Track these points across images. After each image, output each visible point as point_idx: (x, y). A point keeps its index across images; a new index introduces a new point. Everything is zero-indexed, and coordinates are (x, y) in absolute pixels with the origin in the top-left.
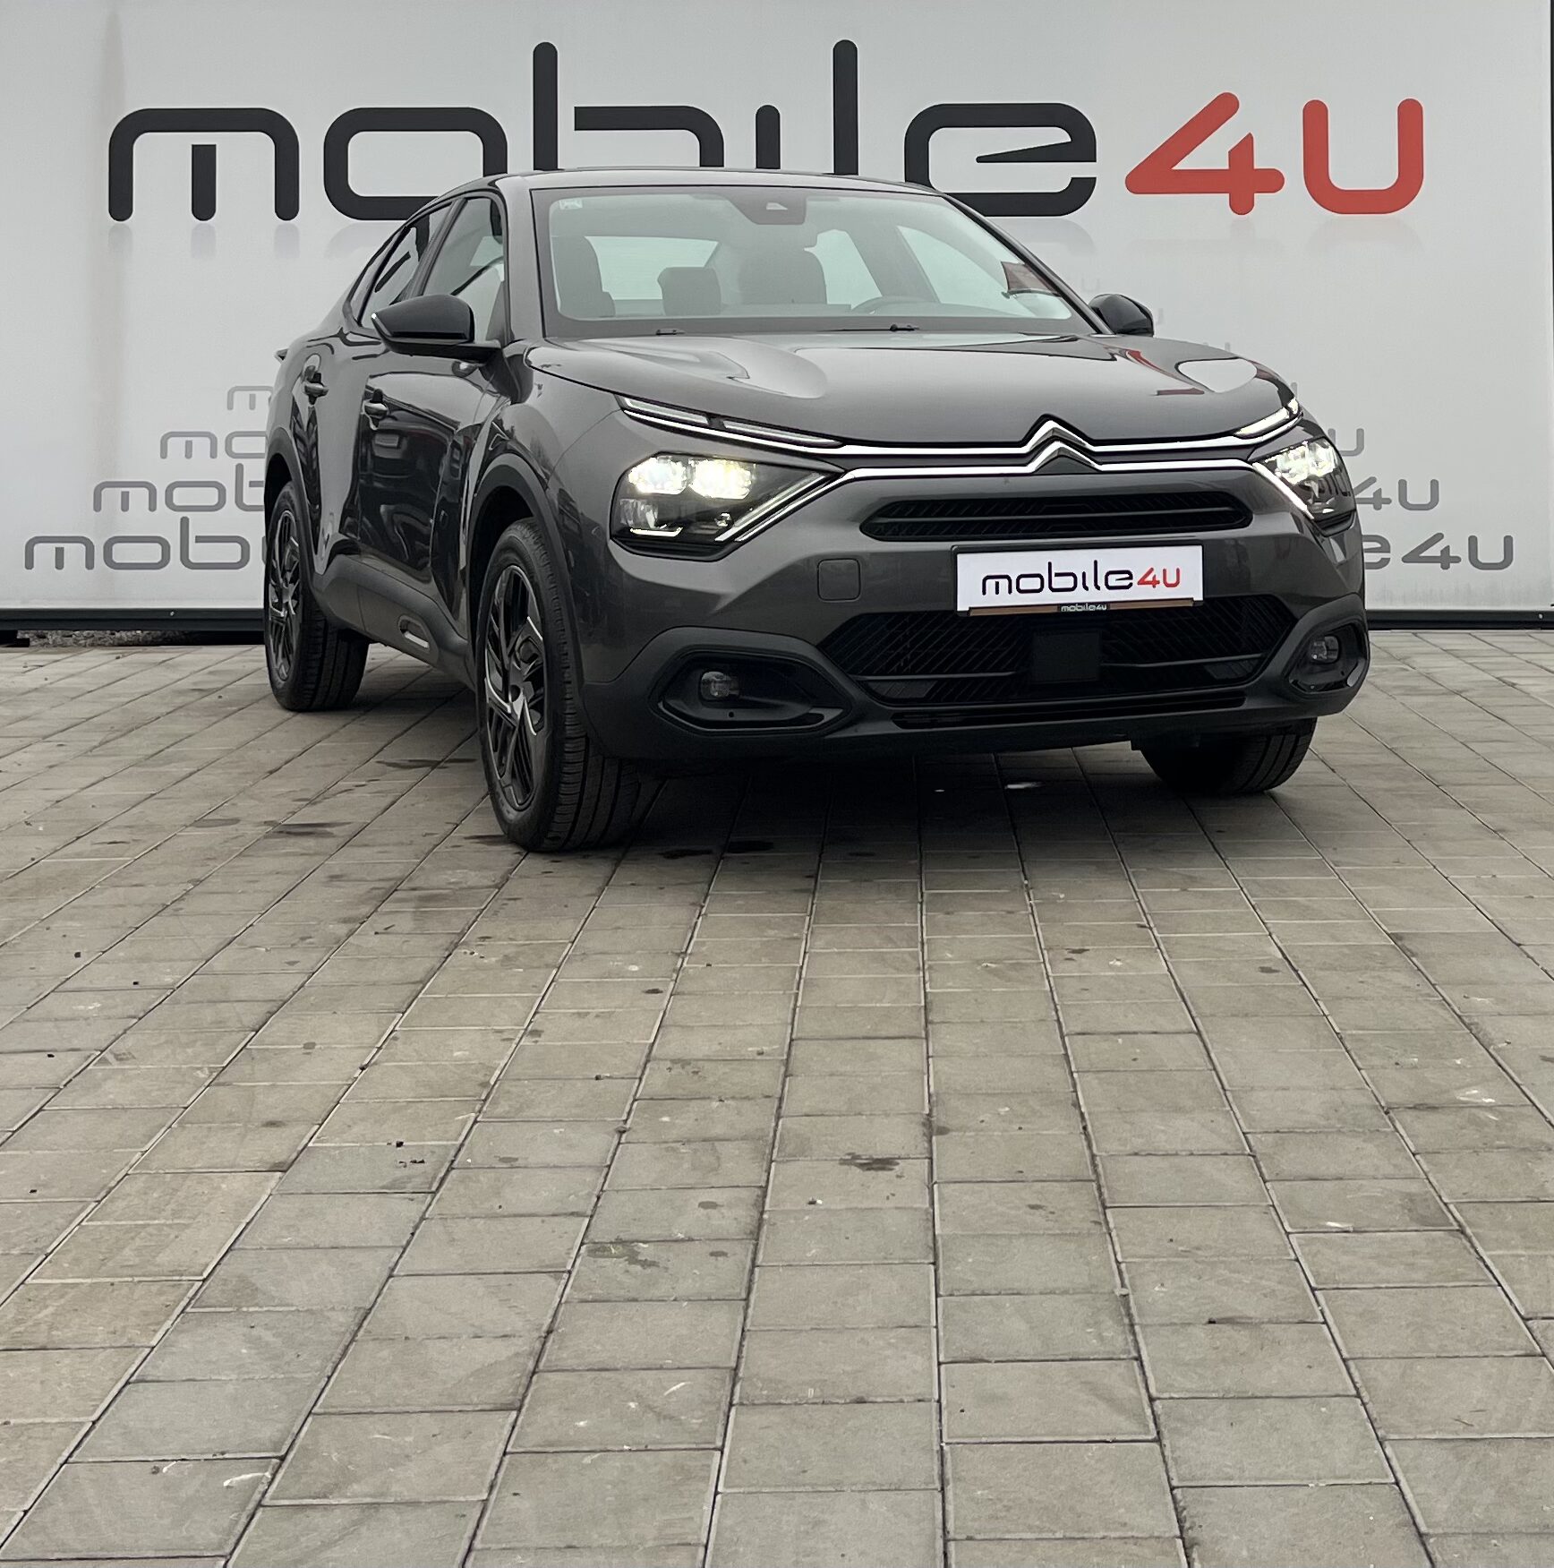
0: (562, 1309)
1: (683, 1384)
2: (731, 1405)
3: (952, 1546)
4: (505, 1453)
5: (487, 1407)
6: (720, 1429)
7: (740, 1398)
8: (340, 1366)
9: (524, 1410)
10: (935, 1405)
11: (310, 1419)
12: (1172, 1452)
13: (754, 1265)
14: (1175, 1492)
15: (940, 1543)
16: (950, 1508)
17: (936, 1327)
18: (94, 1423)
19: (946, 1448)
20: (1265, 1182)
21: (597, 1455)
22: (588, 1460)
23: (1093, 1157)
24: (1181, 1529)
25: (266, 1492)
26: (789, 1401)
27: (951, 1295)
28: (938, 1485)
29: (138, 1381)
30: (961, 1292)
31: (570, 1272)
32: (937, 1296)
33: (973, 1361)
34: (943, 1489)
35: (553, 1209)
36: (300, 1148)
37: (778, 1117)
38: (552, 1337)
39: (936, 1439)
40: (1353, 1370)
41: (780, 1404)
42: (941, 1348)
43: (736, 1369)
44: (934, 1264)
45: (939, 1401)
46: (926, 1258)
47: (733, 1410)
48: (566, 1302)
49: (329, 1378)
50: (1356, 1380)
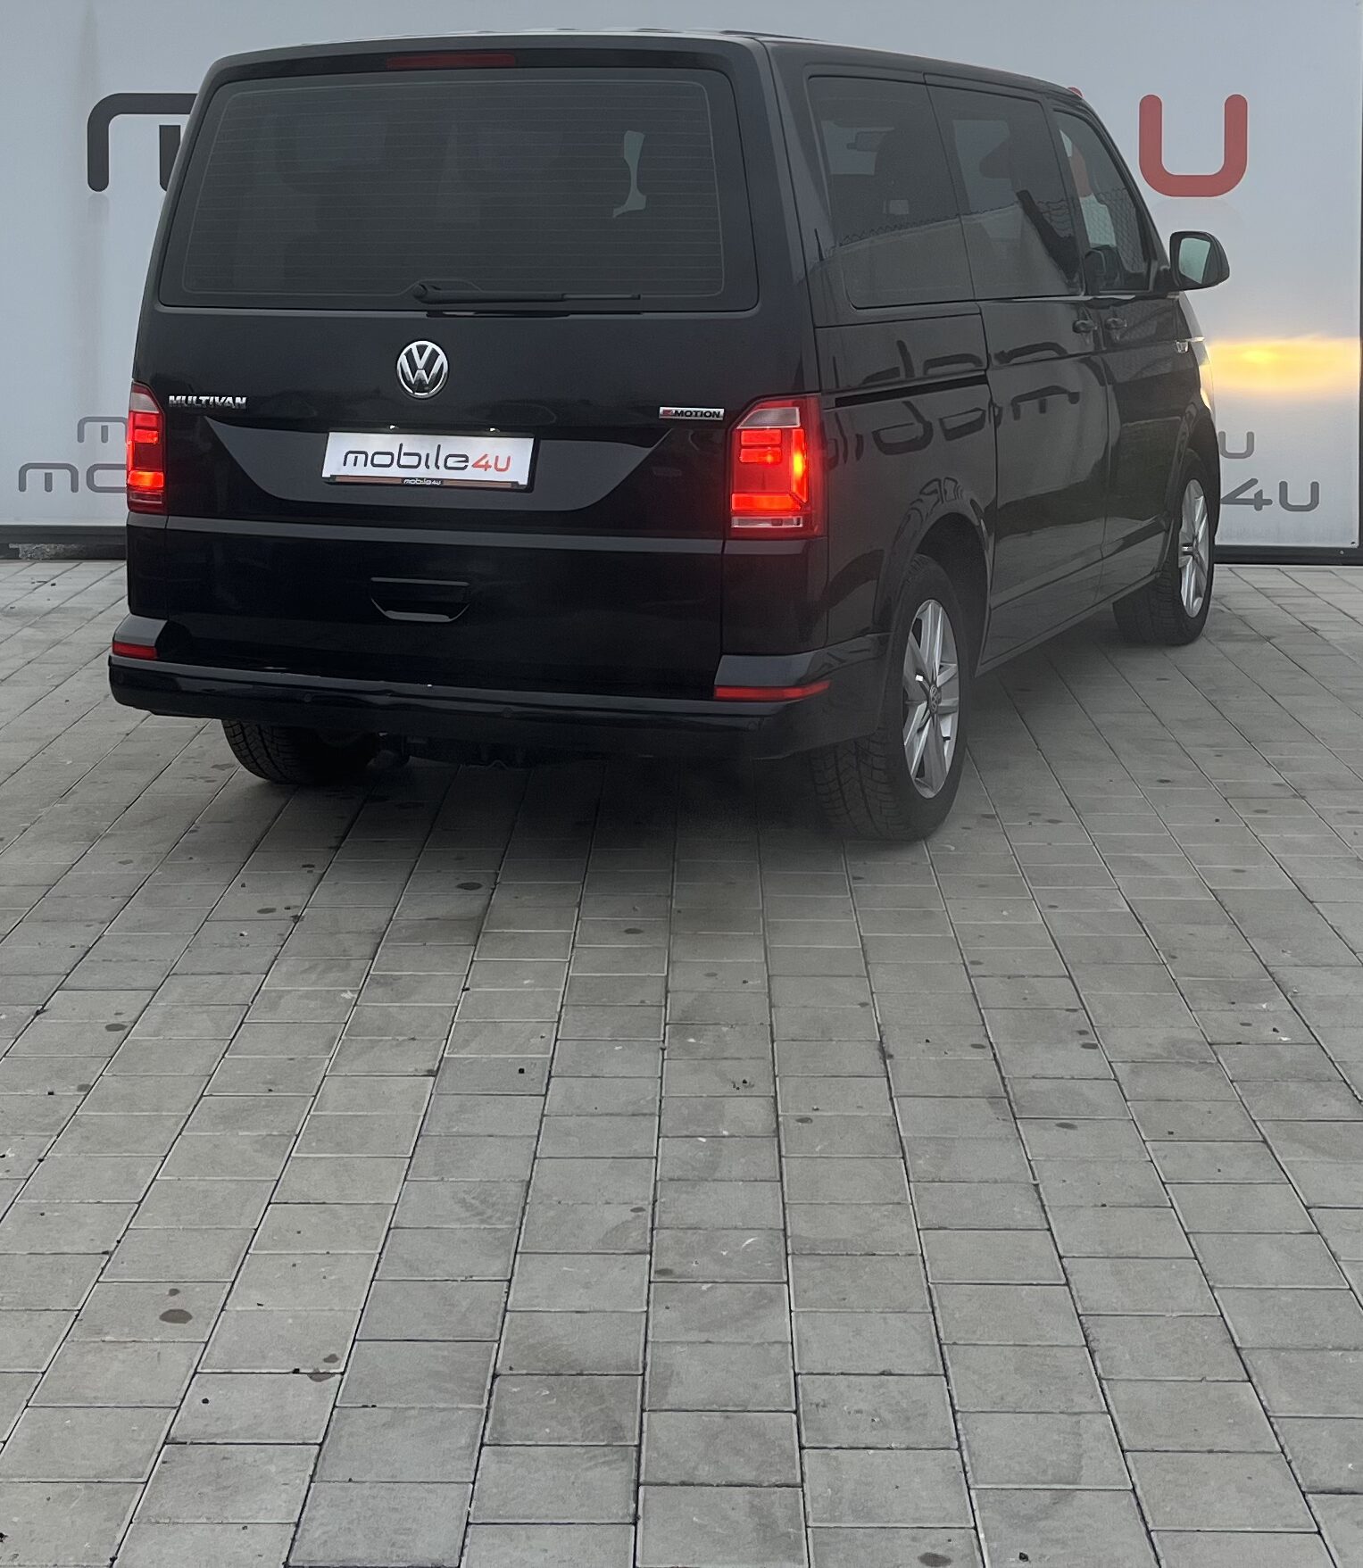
0: (659, 1184)
1: (752, 1240)
2: (787, 1254)
3: (945, 1348)
4: (650, 1282)
5: (630, 1251)
6: (784, 1271)
7: (793, 1249)
8: (524, 1221)
9: (653, 1254)
10: (920, 1258)
11: (518, 1256)
12: (1078, 1292)
13: (780, 1157)
14: (1081, 1318)
15: (937, 1346)
16: (939, 1324)
17: (912, 1204)
18: (380, 1254)
19: (931, 1286)
20: (1126, 1101)
21: (710, 1285)
22: (705, 1287)
23: (1003, 1078)
24: (1086, 1341)
25: (506, 1303)
26: (824, 1253)
27: (919, 1182)
28: (931, 1310)
29: (394, 1228)
30: (925, 1180)
31: (656, 1158)
32: (909, 1182)
33: (940, 1229)
34: (933, 1312)
35: (631, 1109)
36: (439, 1058)
37: (773, 1042)
38: (657, 1204)
39: (925, 1280)
40: (1192, 1241)
41: (819, 1254)
42: (918, 1219)
43: (785, 1230)
44: (903, 1158)
45: (922, 1255)
46: (897, 1153)
47: (790, 1258)
48: (660, 1180)
49: (520, 1228)
50: (1194, 1247)
